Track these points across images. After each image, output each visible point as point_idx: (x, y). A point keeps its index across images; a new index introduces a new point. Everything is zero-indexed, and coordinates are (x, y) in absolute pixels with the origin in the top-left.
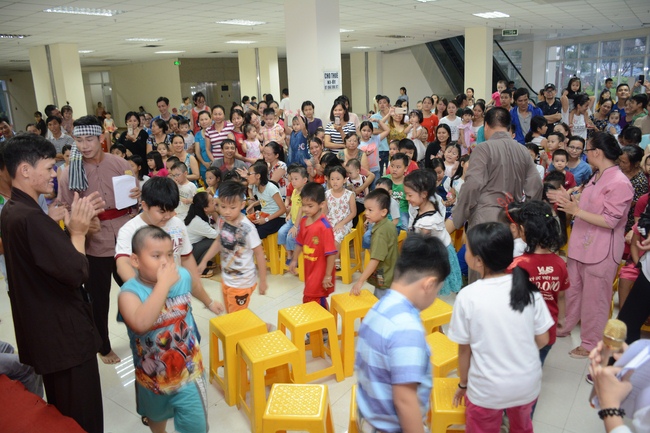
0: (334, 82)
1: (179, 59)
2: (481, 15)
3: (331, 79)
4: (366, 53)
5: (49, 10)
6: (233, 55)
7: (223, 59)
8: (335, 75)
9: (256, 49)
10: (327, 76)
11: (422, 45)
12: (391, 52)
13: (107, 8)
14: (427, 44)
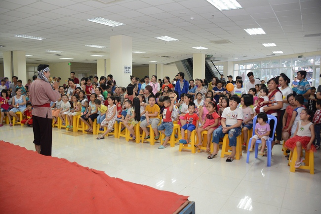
0: (129, 70)
1: (71, 62)
3: (127, 69)
4: (156, 64)
6: (95, 62)
7: (91, 64)
8: (129, 68)
9: (105, 60)
10: (126, 68)
11: (179, 61)
12: (167, 64)
13: (40, 37)
14: (182, 61)
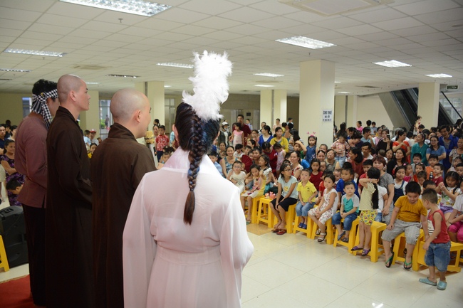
0: (329, 116)
2: (431, 76)
3: (327, 115)
4: (347, 96)
5: (159, 64)
6: (257, 93)
7: (249, 95)
8: (330, 113)
9: (273, 91)
10: (325, 113)
11: (387, 92)
12: (364, 96)
14: (391, 92)
